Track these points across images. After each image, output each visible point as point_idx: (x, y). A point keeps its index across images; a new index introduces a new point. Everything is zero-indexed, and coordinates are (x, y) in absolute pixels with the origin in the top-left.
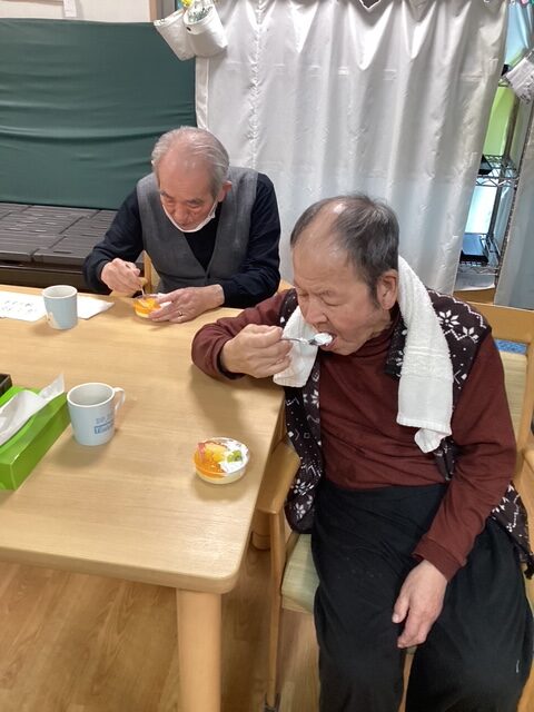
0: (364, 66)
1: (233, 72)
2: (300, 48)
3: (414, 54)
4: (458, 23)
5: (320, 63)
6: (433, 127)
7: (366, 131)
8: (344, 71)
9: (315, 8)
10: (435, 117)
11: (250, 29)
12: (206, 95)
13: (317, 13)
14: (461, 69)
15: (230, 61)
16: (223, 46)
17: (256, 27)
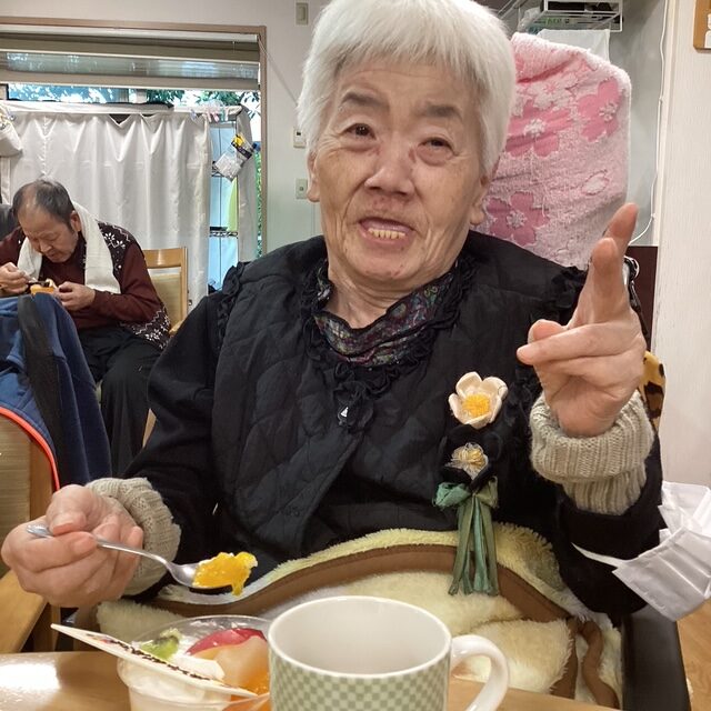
0: (120, 160)
1: (28, 167)
2: (75, 150)
3: (152, 151)
4: (179, 133)
5: (90, 159)
6: (173, 197)
7: (127, 202)
8: (108, 164)
9: (84, 125)
10: (173, 191)
11: (39, 138)
12: (8, 182)
13: (85, 128)
14: (186, 162)
15: (25, 160)
16: (19, 149)
17: (43, 137)
